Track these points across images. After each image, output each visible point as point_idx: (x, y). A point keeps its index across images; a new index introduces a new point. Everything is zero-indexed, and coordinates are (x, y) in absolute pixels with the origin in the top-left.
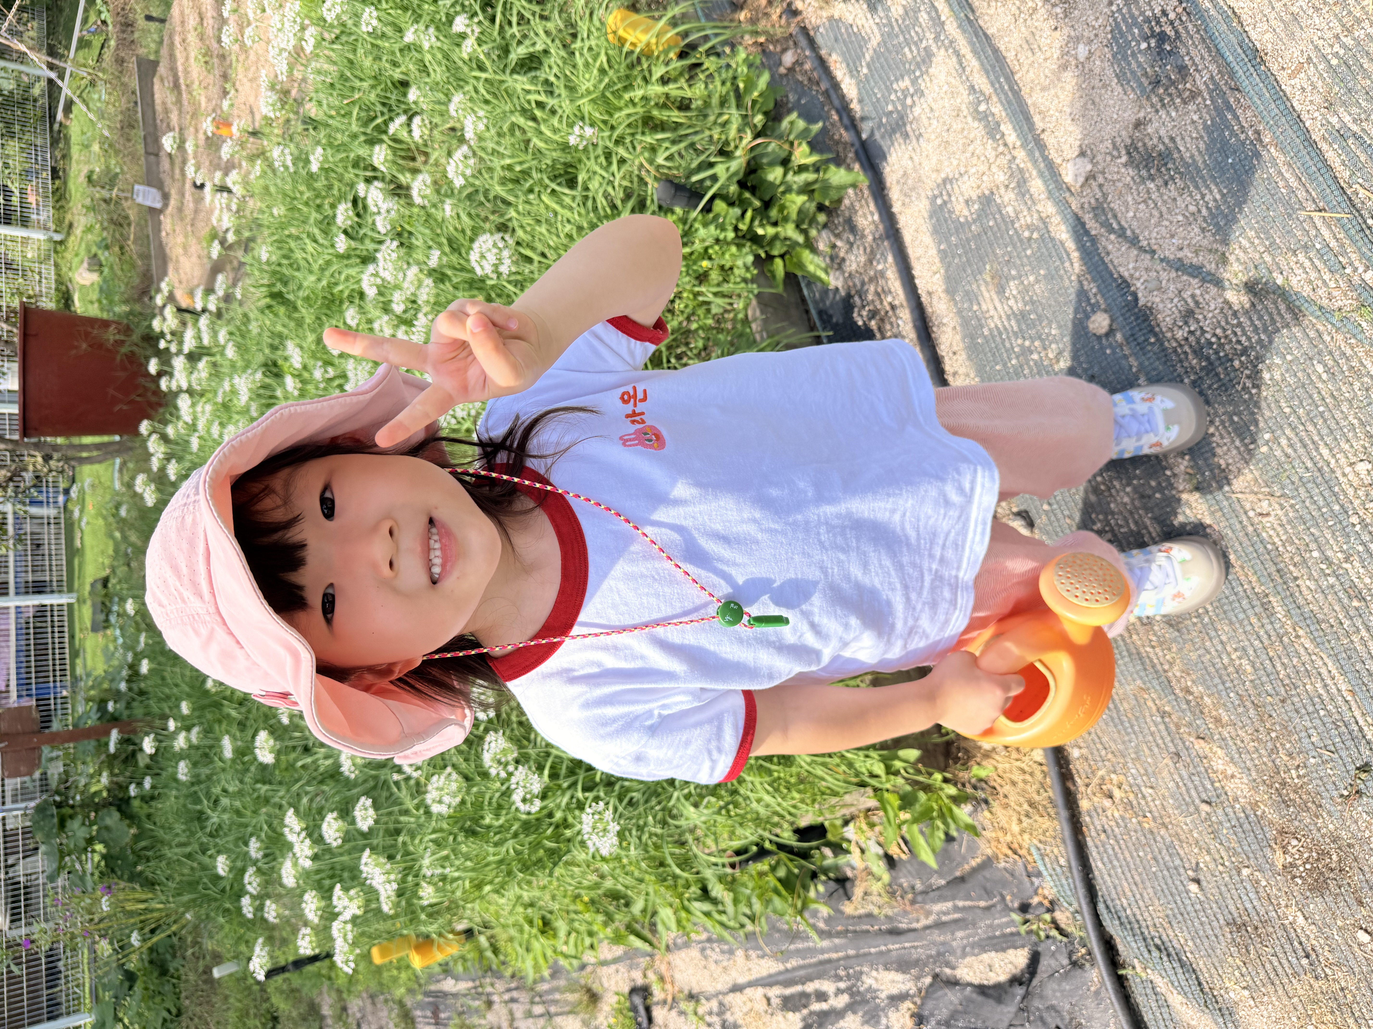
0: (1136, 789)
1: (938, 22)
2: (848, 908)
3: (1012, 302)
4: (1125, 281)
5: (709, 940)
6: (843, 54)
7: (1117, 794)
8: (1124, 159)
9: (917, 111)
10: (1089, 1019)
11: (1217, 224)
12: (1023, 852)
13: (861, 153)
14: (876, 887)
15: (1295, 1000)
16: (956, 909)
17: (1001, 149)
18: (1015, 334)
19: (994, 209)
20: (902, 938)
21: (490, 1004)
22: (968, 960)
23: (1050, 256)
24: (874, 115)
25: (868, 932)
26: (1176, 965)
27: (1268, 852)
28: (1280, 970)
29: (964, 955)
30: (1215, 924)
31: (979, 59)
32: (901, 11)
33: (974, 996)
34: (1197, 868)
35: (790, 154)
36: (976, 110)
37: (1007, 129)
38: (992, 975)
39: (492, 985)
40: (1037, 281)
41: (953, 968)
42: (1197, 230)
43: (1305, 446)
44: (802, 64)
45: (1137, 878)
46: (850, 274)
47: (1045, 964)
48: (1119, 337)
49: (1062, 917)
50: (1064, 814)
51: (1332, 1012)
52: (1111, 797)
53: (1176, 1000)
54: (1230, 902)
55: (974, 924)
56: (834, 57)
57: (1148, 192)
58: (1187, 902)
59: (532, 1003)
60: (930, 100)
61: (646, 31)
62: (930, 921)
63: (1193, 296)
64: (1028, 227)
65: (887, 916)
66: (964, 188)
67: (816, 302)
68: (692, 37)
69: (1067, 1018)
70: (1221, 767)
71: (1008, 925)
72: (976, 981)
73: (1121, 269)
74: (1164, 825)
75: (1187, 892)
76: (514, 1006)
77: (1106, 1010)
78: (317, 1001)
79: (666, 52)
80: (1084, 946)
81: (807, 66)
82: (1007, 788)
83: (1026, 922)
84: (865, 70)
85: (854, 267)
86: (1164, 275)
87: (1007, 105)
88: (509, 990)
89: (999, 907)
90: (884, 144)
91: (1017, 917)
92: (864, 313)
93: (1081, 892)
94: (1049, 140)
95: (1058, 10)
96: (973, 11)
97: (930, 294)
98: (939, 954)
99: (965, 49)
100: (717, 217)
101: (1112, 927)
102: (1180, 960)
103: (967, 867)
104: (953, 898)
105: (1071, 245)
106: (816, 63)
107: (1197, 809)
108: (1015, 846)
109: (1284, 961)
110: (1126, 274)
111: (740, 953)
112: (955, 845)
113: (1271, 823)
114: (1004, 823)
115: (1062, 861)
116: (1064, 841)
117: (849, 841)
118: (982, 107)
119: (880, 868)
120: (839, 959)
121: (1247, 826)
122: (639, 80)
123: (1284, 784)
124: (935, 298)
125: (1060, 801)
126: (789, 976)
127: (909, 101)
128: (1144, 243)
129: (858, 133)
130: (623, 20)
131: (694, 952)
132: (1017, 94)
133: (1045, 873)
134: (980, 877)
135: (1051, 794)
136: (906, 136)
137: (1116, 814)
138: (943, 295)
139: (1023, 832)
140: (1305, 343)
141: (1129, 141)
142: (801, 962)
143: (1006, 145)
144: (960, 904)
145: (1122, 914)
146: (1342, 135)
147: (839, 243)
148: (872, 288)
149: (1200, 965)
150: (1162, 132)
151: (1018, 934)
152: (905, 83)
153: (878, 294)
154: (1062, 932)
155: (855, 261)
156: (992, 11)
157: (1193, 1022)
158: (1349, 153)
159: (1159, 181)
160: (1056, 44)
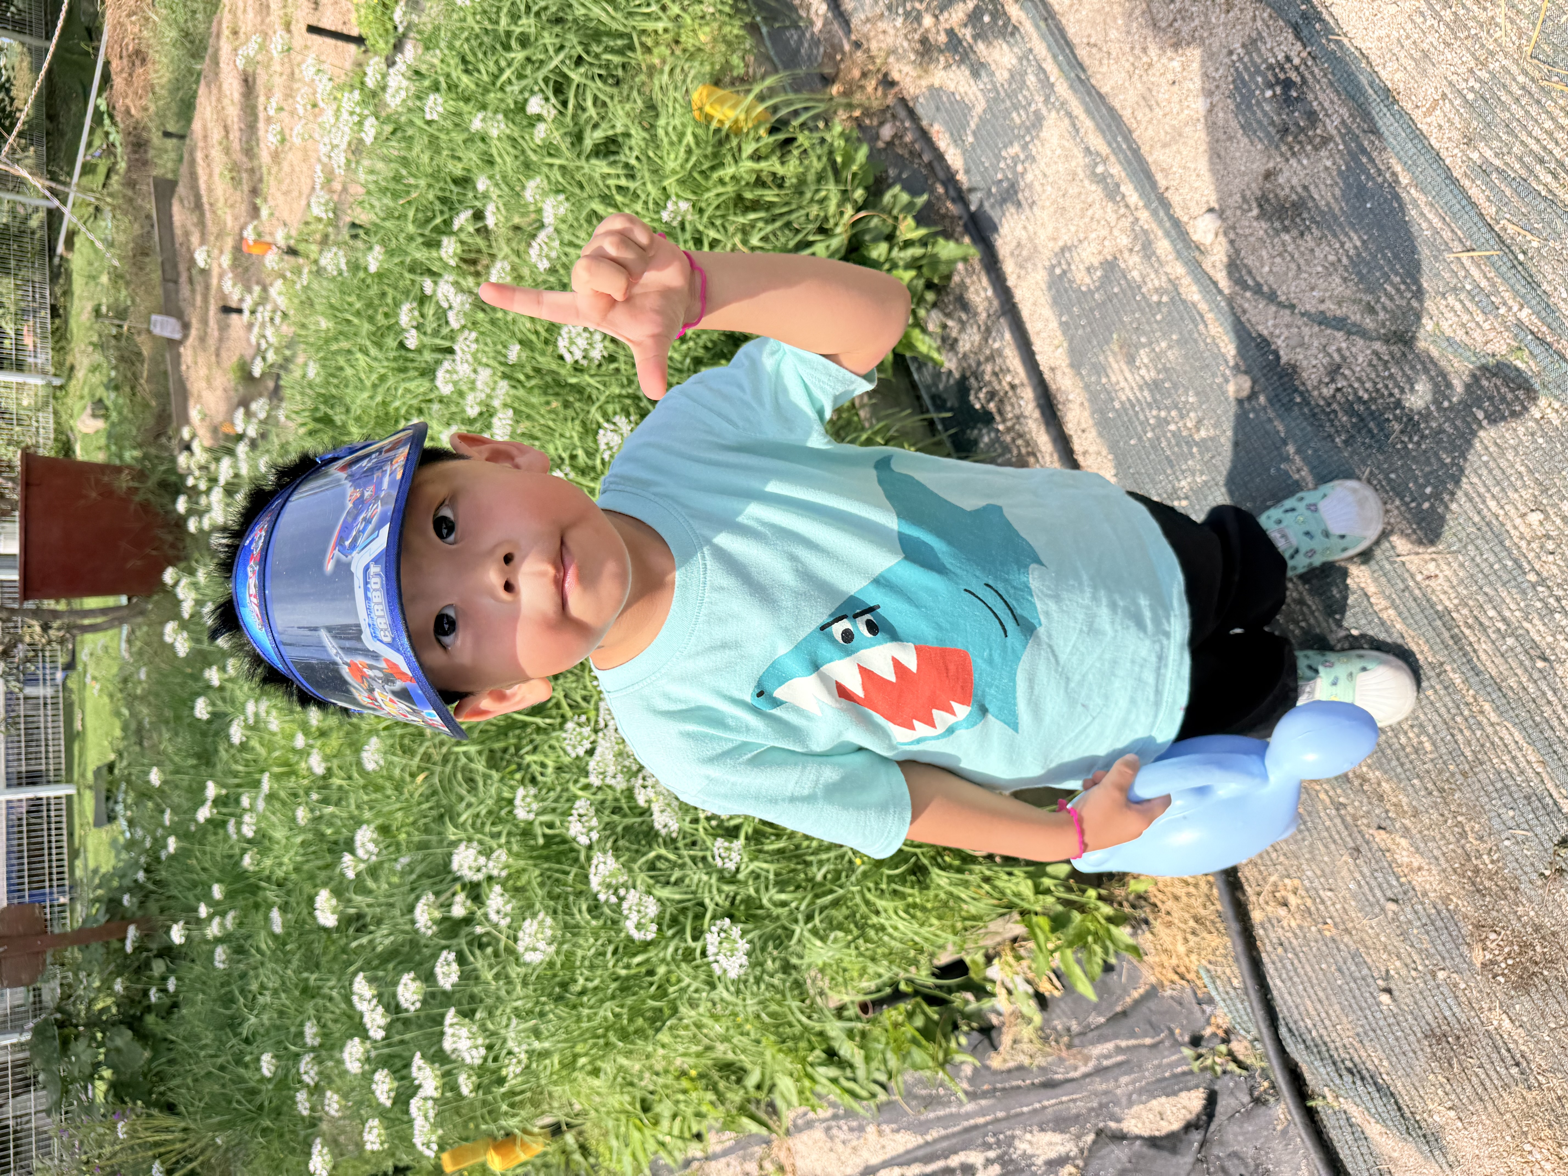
0: (1313, 894)
1: (1046, 84)
2: (996, 1062)
3: (1143, 372)
4: (1265, 340)
5: (835, 1117)
6: (946, 123)
7: (1293, 900)
8: (1255, 212)
9: (1029, 177)
10: (1278, 1164)
11: (1359, 273)
12: (1191, 976)
13: (971, 225)
14: (1027, 1032)
15: (1508, 1116)
16: (1119, 1050)
17: (1123, 210)
18: (1149, 405)
19: (1119, 275)
20: (1058, 1091)
22: (1135, 1109)
23: (1182, 319)
24: (982, 186)
25: (1019, 1087)
26: (1372, 1089)
27: (1464, 949)
28: (1488, 1084)
29: (1130, 1104)
30: (1412, 1038)
31: (1093, 118)
32: (1006, 75)
33: (1145, 1150)
34: (1387, 977)
35: (895, 228)
36: (1094, 173)
37: (1128, 189)
38: (1163, 1124)
40: (1170, 347)
41: (1119, 1121)
42: (1338, 280)
43: (1471, 500)
44: (902, 137)
45: (1321, 994)
46: (965, 356)
47: (1224, 1104)
48: (1262, 399)
49: (1239, 1047)
50: (1235, 926)
51: (1550, 1126)
52: (1285, 904)
53: (1373, 1130)
54: (1426, 1010)
55: (1140, 1067)
56: (936, 127)
57: (1284, 244)
58: (1378, 1015)
60: (1042, 165)
61: (734, 106)
62: (1091, 1065)
63: (1339, 350)
64: (1156, 290)
65: (1040, 1068)
66: (1084, 255)
67: (928, 387)
68: (783, 112)
69: (1252, 1164)
70: (1406, 860)
71: (1178, 1063)
72: (1146, 1133)
73: (1260, 328)
74: (1347, 931)
75: (1379, 1004)
77: (1295, 1152)
79: (756, 128)
80: (1267, 1078)
81: (908, 138)
82: (1170, 904)
83: (1199, 1056)
84: (971, 139)
85: (968, 346)
86: (1306, 331)
87: (1127, 164)
89: (1167, 1044)
90: (994, 214)
91: (1188, 1052)
92: (982, 395)
93: (1260, 1014)
94: (1174, 198)
95: (1175, 64)
96: (1084, 70)
97: (1052, 369)
98: (1101, 1106)
99: (1077, 109)
101: (1297, 1053)
102: (1376, 1083)
103: (1128, 1000)
104: (1116, 1036)
105: (1203, 306)
106: (918, 134)
107: (1383, 909)
108: (1182, 969)
109: (1492, 1073)
110: (1265, 333)
111: (871, 1129)
112: (1114, 976)
113: (1465, 917)
114: (1168, 943)
115: (1236, 983)
116: (1237, 960)
117: (993, 982)
118: (1100, 169)
119: (1030, 1008)
120: (987, 1124)
121: (1439, 923)
122: (729, 158)
123: (1477, 871)
124: (1059, 373)
125: (1229, 913)
126: (929, 1150)
127: (1020, 168)
128: (1283, 298)
129: (966, 206)
130: (709, 96)
131: (818, 1133)
132: (1136, 151)
133: (1217, 998)
134: (1144, 1009)
135: (1219, 907)
136: (1019, 204)
137: (1293, 924)
138: (1067, 370)
139: (1190, 952)
141: (1259, 193)
142: (943, 1132)
143: (1127, 206)
144: (1123, 1044)
145: (1308, 1037)
146: (1484, 170)
147: (950, 323)
148: (988, 368)
149: (1399, 1086)
150: (1295, 181)
151: (1191, 1072)
152: (1015, 149)
153: (995, 374)
154: (1240, 1065)
155: (969, 340)
156: (1104, 69)
157: (1395, 1155)
158: (1493, 188)
159: (1295, 233)
160: (1176, 98)
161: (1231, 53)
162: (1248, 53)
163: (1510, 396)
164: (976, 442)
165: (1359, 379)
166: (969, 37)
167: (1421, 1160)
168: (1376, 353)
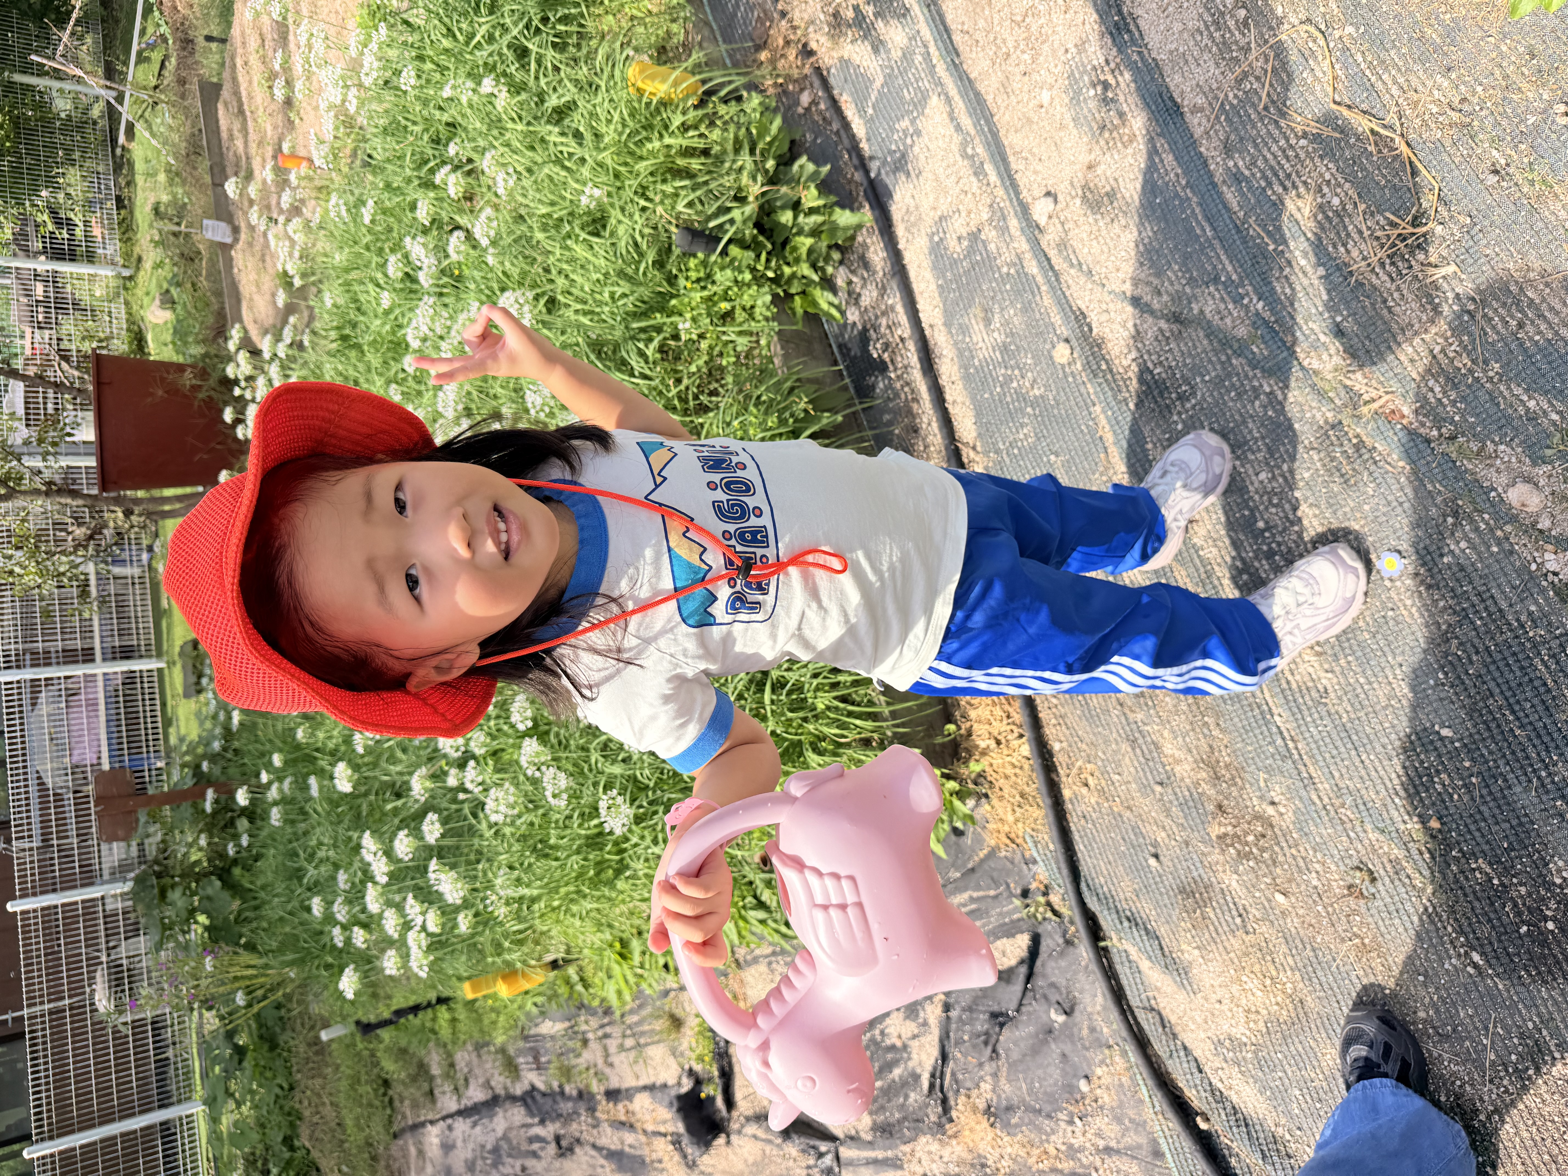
0: (1106, 776)
1: (930, 65)
3: (996, 334)
4: (1082, 313)
6: (852, 94)
7: (1092, 782)
8: (1080, 198)
9: (916, 149)
10: (1081, 992)
11: (1151, 259)
12: (1019, 840)
13: (869, 191)
15: (1232, 955)
16: (972, 900)
17: (985, 187)
18: (999, 364)
19: (980, 245)
21: (585, 1042)
23: (1024, 290)
24: (880, 155)
26: (1143, 933)
27: (1206, 823)
28: (1220, 930)
30: (1171, 893)
31: (964, 101)
32: (900, 53)
34: (1155, 845)
35: (800, 197)
36: (964, 151)
37: (989, 168)
38: (1005, 960)
39: (586, 1022)
40: (1015, 314)
44: (817, 104)
45: (1111, 858)
46: (866, 309)
47: (1045, 945)
48: (1078, 365)
49: (1055, 899)
50: (1050, 803)
52: (1087, 785)
53: (1145, 965)
54: (1181, 872)
55: (988, 913)
56: (845, 96)
57: (1099, 229)
58: (1149, 875)
59: (624, 1036)
60: (926, 140)
61: (664, 81)
64: (1007, 263)
66: (956, 225)
67: (836, 337)
68: (710, 85)
69: (1064, 991)
70: (1170, 752)
71: (1012, 912)
73: (1080, 302)
74: (1129, 808)
75: (1149, 866)
76: (608, 1041)
77: (1095, 982)
78: (426, 1061)
79: (685, 100)
80: (1072, 922)
81: (822, 106)
82: (1002, 782)
83: (1027, 906)
84: (870, 111)
85: (868, 301)
86: (1112, 307)
87: (988, 146)
88: (602, 1026)
89: (1005, 895)
90: (889, 182)
91: (1017, 902)
92: (879, 346)
93: (1068, 874)
94: (1022, 180)
95: (1026, 57)
96: (958, 55)
97: (932, 326)
99: (953, 91)
100: (733, 260)
101: (1093, 904)
102: (1146, 929)
103: (976, 858)
104: (968, 890)
105: (1040, 279)
106: (829, 103)
107: (1153, 791)
108: (1012, 835)
109: (1222, 921)
110: (1083, 307)
112: (963, 838)
113: (1209, 798)
114: (1002, 815)
115: (1050, 846)
116: (1051, 828)
118: (969, 148)
121: (1191, 804)
123: (1217, 762)
124: (936, 331)
125: (1046, 792)
127: (909, 141)
128: (1096, 278)
129: (867, 172)
130: (642, 72)
131: (762, 967)
132: (995, 135)
133: (1039, 860)
134: (986, 867)
135: (1038, 785)
137: (1092, 801)
138: (942, 328)
139: (1017, 821)
140: (1218, 367)
141: (1083, 182)
143: (988, 184)
144: (975, 894)
145: (1100, 891)
146: (1237, 178)
147: (855, 279)
148: (884, 321)
149: (1163, 931)
150: (1108, 173)
151: (1022, 919)
152: (905, 123)
153: (889, 327)
154: (1055, 913)
155: (868, 297)
156: (974, 55)
157: (1159, 984)
158: (1243, 194)
159: (1108, 220)
160: (1026, 88)
161: (1067, 51)
162: (1079, 53)
163: (1251, 374)
164: (873, 387)
165: (1148, 352)
166: (871, 14)
167: (1175, 988)
168: (1161, 330)
